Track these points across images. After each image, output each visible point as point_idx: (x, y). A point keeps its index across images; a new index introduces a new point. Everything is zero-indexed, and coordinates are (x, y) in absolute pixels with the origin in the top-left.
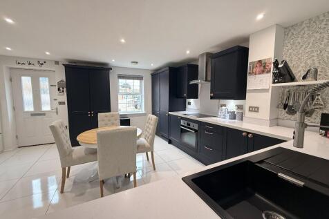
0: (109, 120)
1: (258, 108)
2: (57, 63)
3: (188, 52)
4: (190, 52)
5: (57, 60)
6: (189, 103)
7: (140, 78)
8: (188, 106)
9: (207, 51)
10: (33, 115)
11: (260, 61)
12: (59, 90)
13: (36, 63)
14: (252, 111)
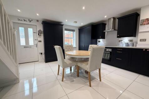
0: (69, 48)
1: (146, 40)
2: (38, 21)
3: (106, 17)
4: (107, 16)
5: (38, 19)
6: (99, 42)
7: (73, 31)
8: (98, 43)
9: (114, 17)
10: (25, 47)
11: (147, 19)
12: (39, 34)
13: (28, 20)
14: (142, 41)
